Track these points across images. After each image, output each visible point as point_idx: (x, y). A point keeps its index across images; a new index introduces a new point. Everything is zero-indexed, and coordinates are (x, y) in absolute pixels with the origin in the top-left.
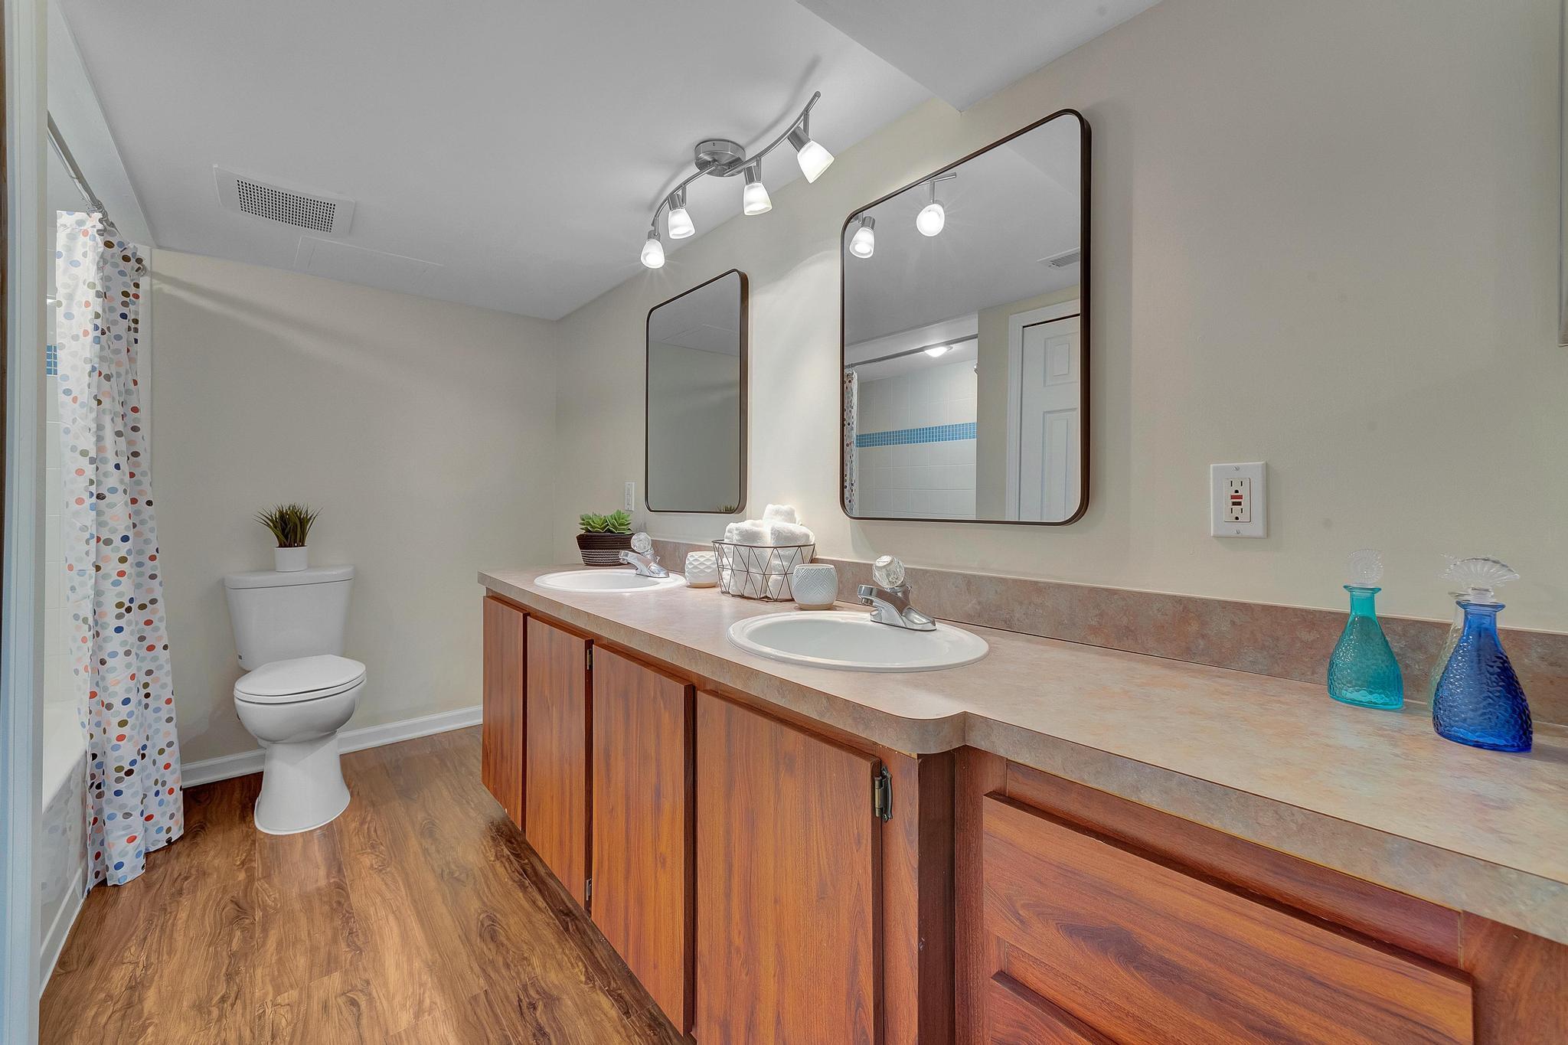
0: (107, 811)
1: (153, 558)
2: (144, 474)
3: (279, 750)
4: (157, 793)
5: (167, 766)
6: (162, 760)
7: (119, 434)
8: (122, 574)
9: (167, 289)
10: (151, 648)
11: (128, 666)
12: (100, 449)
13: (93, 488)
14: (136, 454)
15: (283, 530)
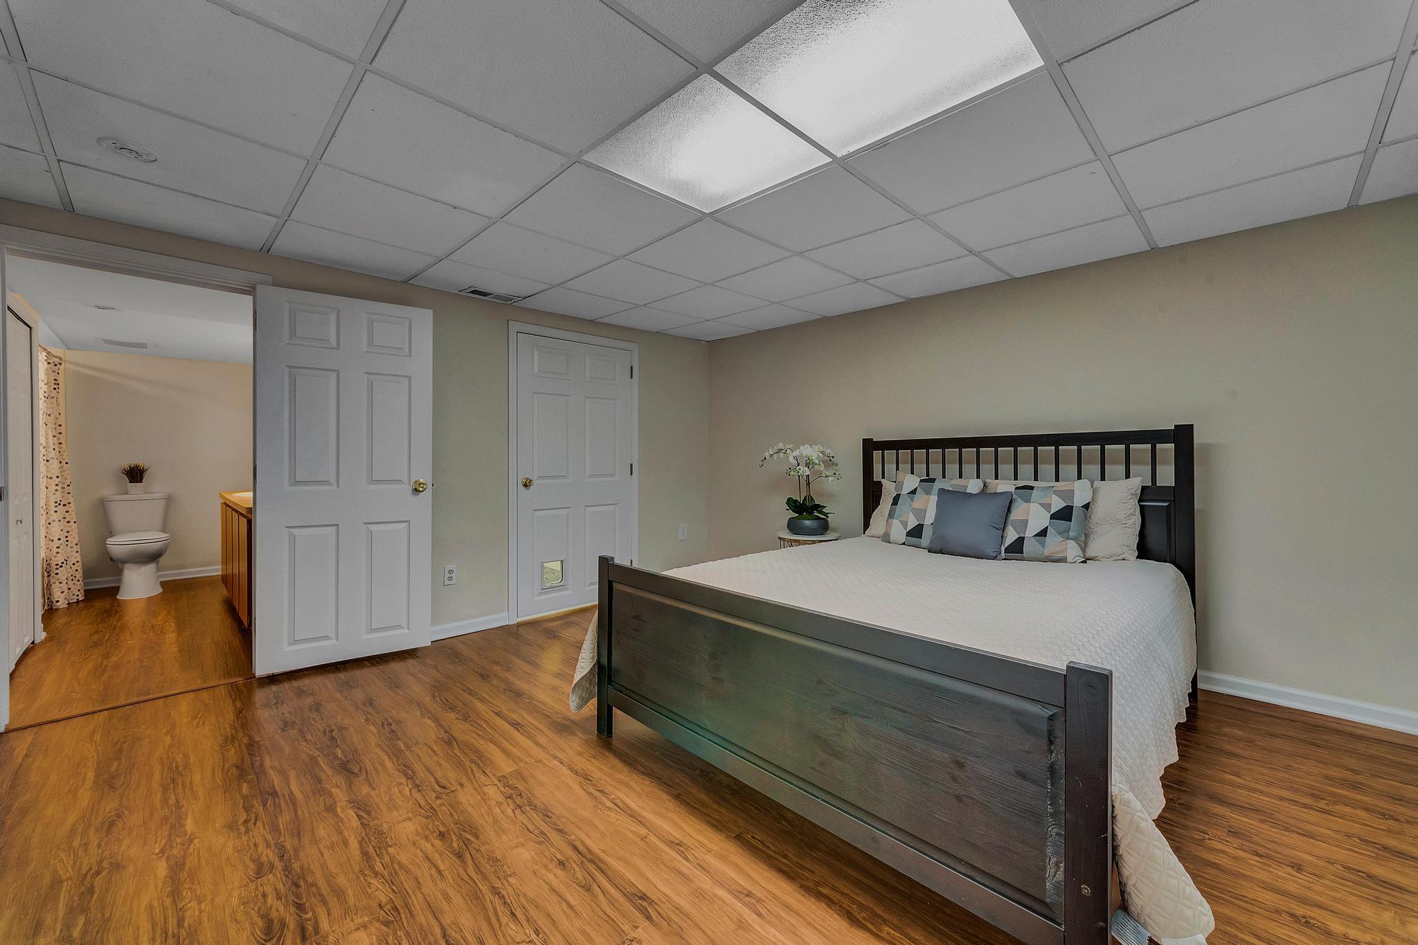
0: (52, 581)
1: (69, 485)
2: (64, 451)
3: (127, 566)
4: (72, 580)
5: (77, 570)
6: (74, 568)
7: (54, 436)
8: (56, 490)
9: (72, 367)
10: (68, 522)
11: (60, 526)
12: (47, 443)
13: (45, 458)
14: (60, 443)
15: (131, 476)
